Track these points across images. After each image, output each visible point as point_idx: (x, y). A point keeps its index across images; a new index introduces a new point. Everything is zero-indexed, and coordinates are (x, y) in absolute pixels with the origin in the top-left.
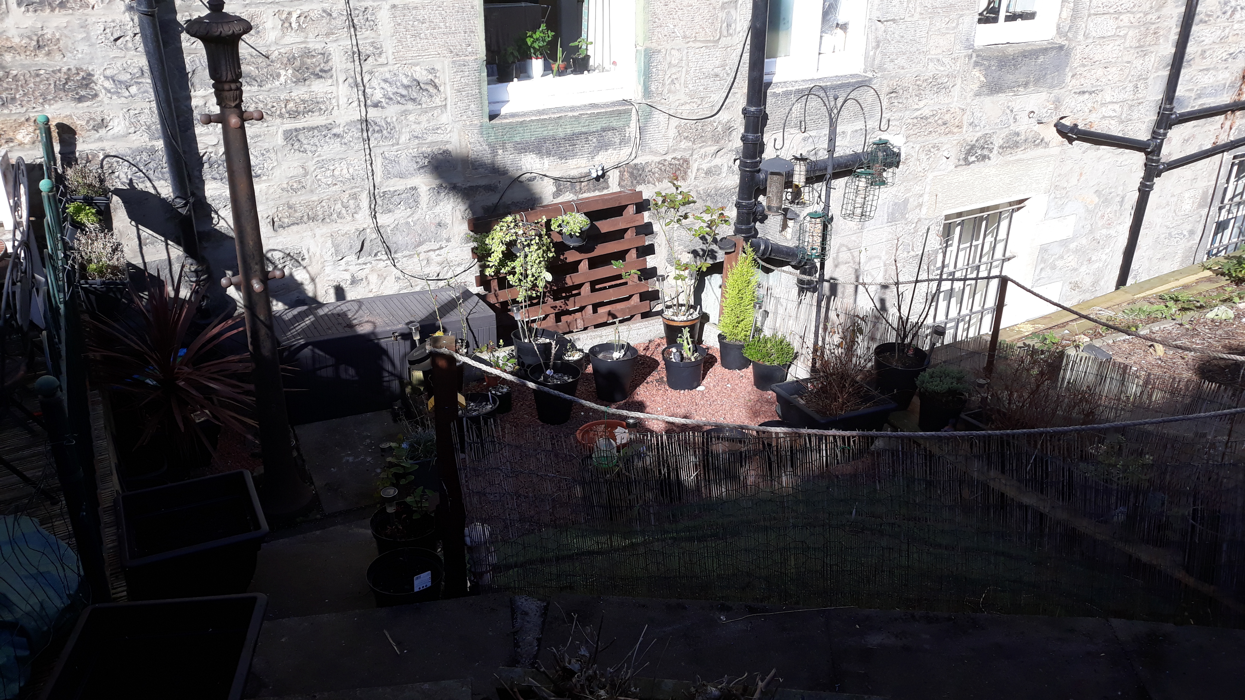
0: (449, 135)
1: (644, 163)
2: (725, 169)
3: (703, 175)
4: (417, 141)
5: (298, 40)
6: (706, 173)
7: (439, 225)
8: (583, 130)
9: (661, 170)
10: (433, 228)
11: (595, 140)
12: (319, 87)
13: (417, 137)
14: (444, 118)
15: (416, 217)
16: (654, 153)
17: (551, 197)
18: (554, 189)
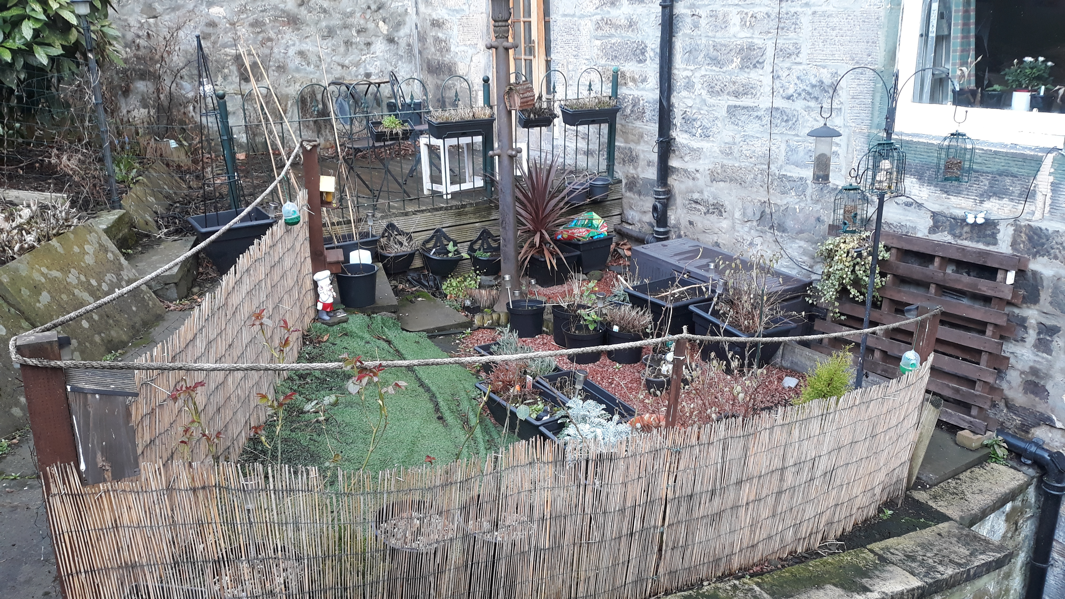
1: (1051, 230)
5: (748, 35)
10: (812, 220)
11: (987, 183)
12: (754, 75)
14: (838, 121)
15: (803, 205)
17: (926, 232)
18: (931, 223)
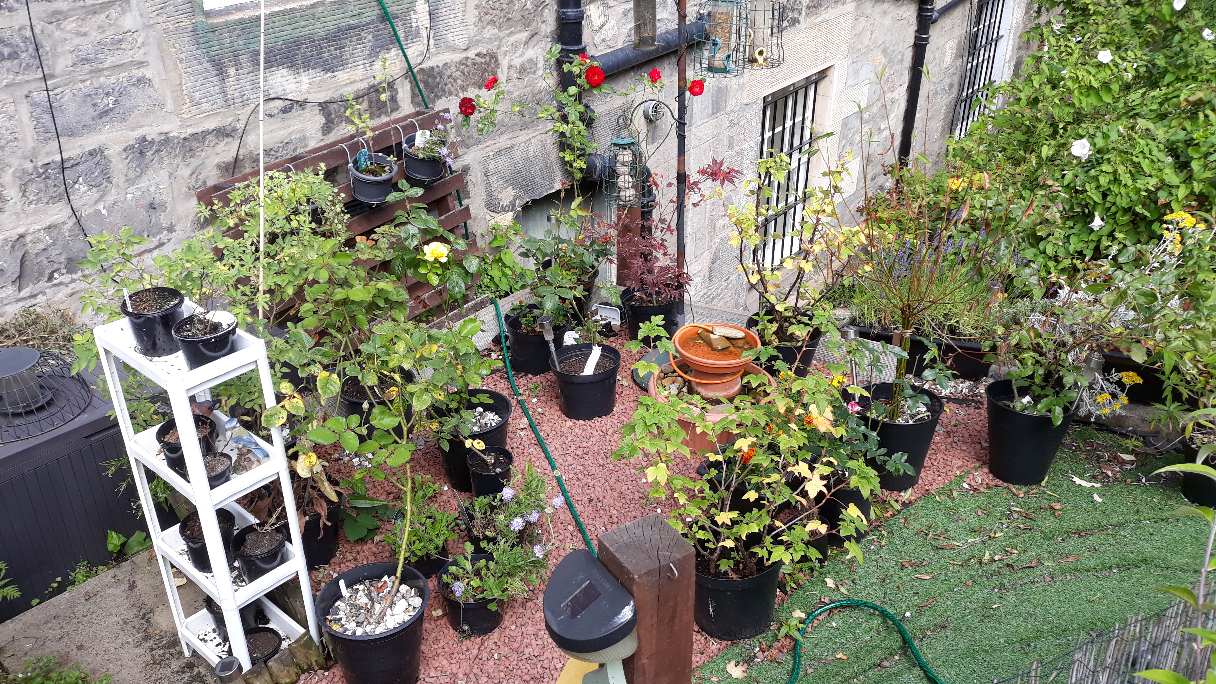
0: (142, 51)
1: (441, 65)
2: (541, 64)
3: (515, 75)
4: (87, 67)
6: (520, 72)
7: (152, 207)
8: (352, 22)
9: (464, 74)
10: (143, 214)
11: (370, 37)
13: (86, 60)
14: (129, 21)
15: (110, 199)
16: (453, 49)
17: (320, 134)
18: (323, 120)
